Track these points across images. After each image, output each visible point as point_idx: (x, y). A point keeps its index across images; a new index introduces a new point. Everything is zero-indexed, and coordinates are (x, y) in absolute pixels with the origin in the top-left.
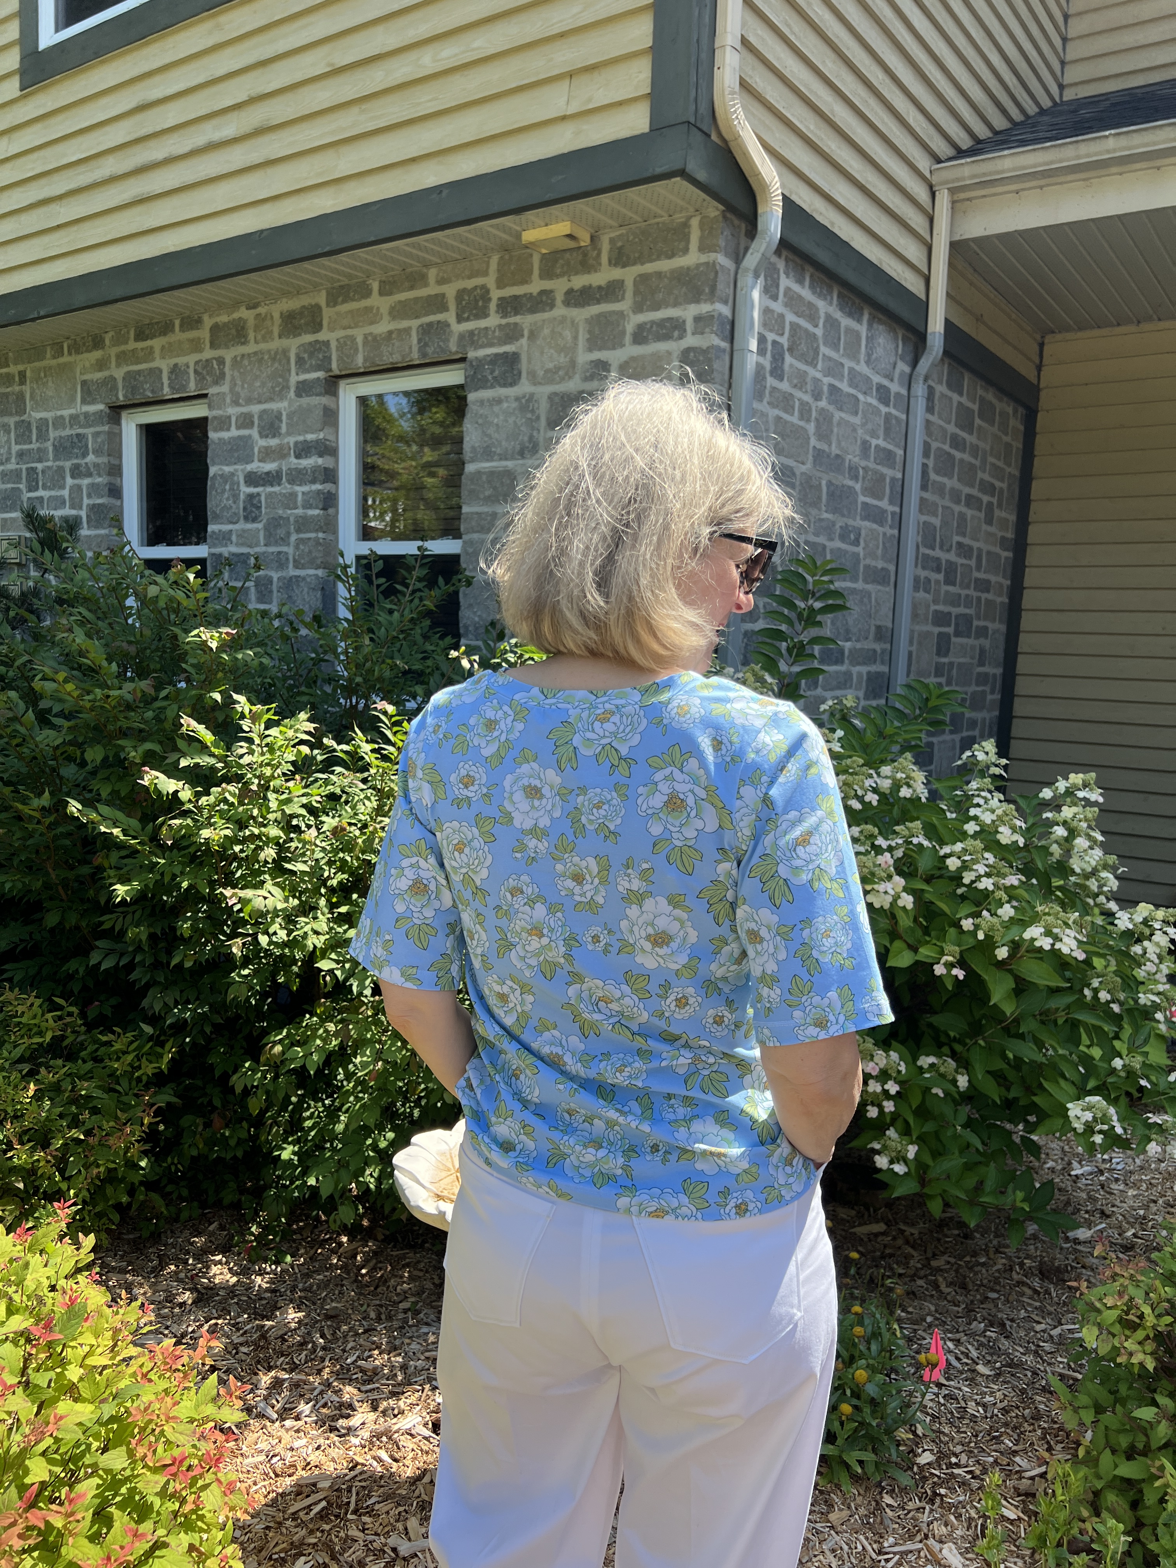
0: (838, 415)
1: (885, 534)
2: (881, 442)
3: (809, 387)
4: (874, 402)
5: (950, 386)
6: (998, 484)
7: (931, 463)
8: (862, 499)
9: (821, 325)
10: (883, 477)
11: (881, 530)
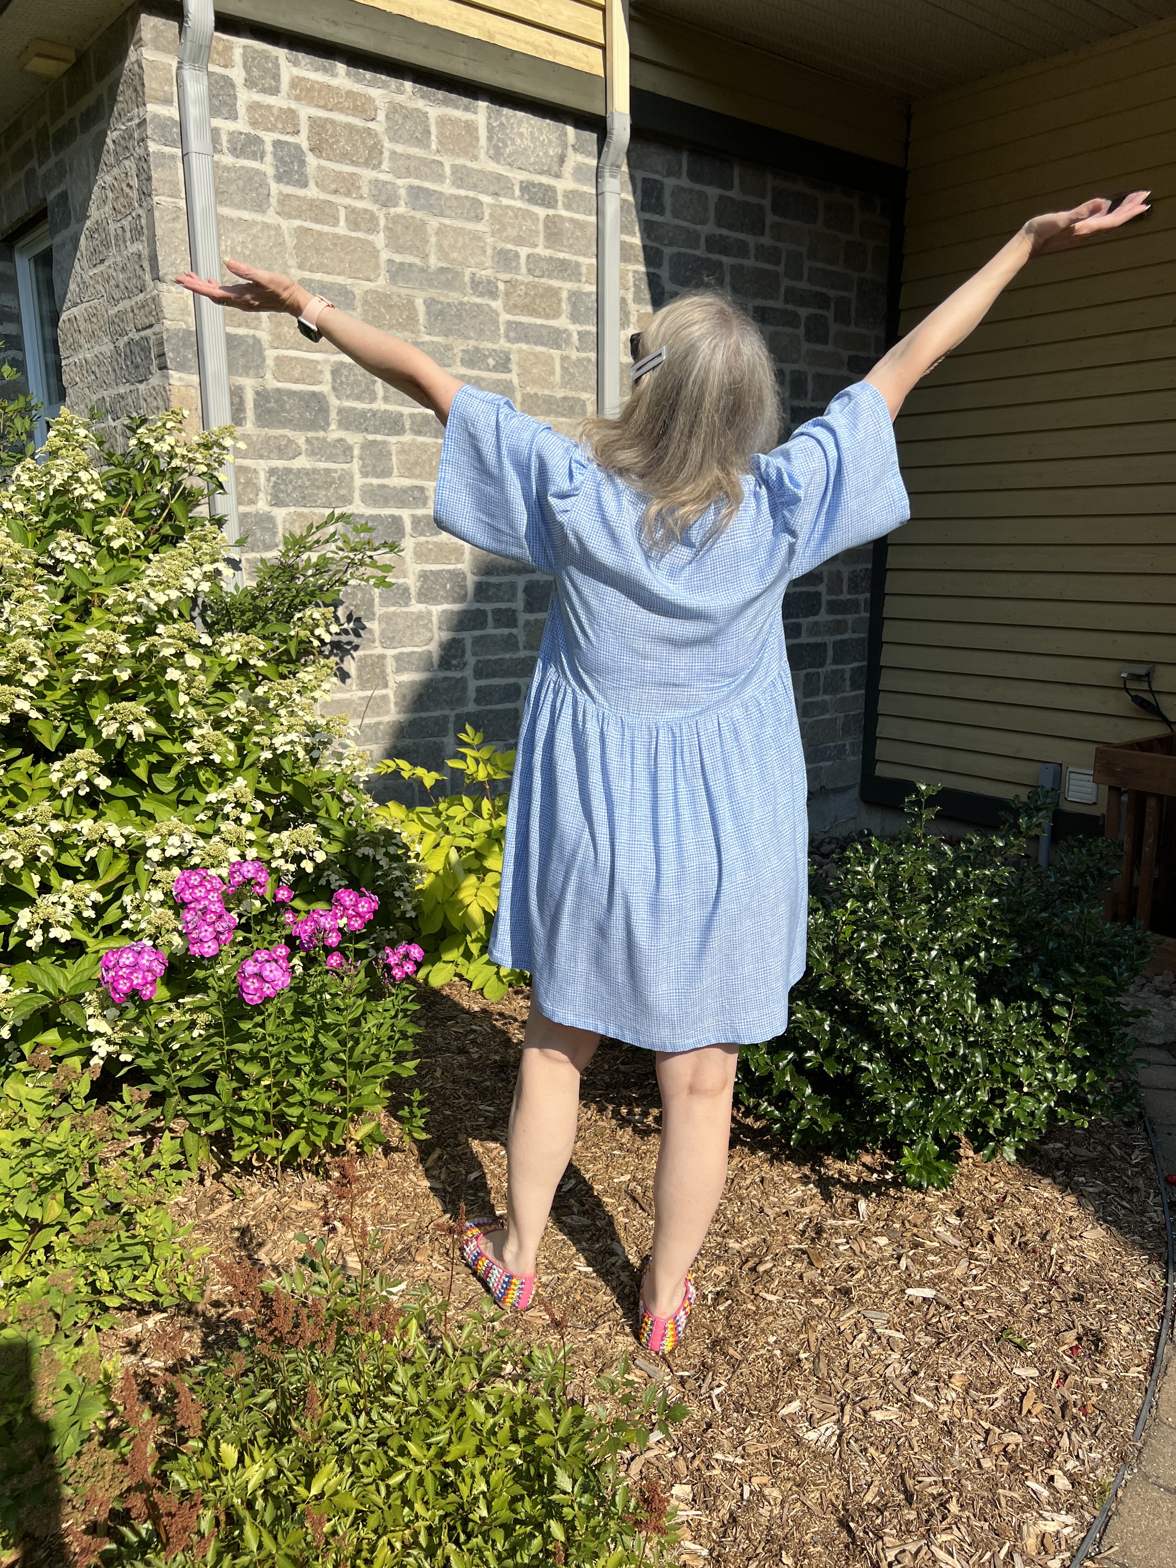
0: (434, 223)
1: (564, 359)
2: (542, 251)
3: (365, 191)
4: (519, 204)
5: (694, 176)
6: (832, 293)
7: (664, 273)
8: (504, 317)
9: (381, 116)
10: (555, 293)
11: (556, 353)
